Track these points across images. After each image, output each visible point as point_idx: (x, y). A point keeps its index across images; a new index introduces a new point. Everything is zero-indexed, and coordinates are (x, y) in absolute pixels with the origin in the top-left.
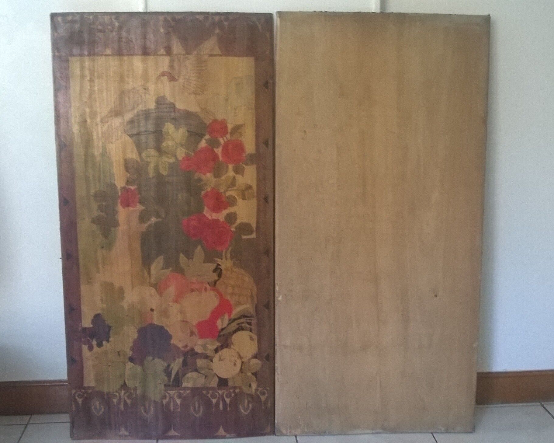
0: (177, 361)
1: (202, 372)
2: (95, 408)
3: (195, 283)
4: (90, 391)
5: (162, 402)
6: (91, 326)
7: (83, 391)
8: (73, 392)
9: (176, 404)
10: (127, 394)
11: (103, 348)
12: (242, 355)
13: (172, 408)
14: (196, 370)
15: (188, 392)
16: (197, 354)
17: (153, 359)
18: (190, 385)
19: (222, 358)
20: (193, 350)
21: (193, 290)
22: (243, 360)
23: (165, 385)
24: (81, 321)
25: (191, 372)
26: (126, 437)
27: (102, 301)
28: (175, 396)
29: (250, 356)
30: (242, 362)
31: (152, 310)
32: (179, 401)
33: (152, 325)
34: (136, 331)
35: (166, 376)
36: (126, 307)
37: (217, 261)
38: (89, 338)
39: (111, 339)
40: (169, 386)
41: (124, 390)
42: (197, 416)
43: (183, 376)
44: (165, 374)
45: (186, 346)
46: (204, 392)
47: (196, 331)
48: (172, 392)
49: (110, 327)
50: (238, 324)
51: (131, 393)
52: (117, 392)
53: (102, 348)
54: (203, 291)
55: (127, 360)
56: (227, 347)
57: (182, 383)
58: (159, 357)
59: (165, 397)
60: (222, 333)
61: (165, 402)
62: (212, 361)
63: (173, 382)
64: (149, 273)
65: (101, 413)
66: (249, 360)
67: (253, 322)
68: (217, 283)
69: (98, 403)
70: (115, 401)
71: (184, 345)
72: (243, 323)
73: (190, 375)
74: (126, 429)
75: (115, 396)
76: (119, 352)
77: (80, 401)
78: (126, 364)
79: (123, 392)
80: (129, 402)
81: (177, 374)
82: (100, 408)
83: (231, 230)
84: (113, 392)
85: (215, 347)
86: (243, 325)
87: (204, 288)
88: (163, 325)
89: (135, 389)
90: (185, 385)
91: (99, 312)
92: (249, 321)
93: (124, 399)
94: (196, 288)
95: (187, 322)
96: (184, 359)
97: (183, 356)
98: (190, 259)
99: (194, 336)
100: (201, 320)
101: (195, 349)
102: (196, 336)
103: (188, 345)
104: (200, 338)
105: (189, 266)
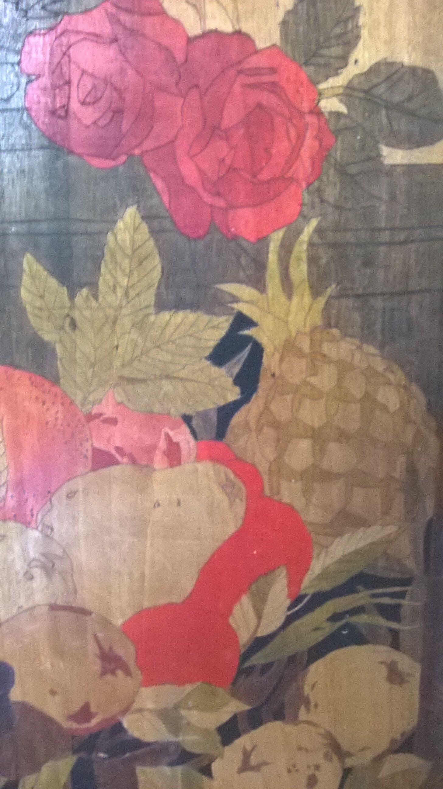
0: (46, 769)
3: (113, 422)
12: (345, 745)
16: (137, 744)
19: (253, 761)
20: (118, 728)
21: (103, 461)
22: (349, 762)
29: (384, 744)
30: (347, 772)
37: (236, 300)
45: (84, 714)
50: (335, 618)
54: (159, 461)
56: (279, 716)
60: (258, 659)
62: (207, 771)
66: (379, 759)
67: (405, 602)
68: (237, 419)
71: (76, 707)
72: (359, 610)
83: (317, 112)
85: (224, 716)
86: (361, 620)
87: (162, 444)
92: (386, 601)
94: (119, 450)
95: (83, 612)
96: (80, 761)
97: (75, 751)
98: (81, 286)
99: (120, 673)
100: (147, 604)
101: (125, 725)
102: (128, 673)
103: (93, 709)
104: (147, 683)
105: (73, 325)
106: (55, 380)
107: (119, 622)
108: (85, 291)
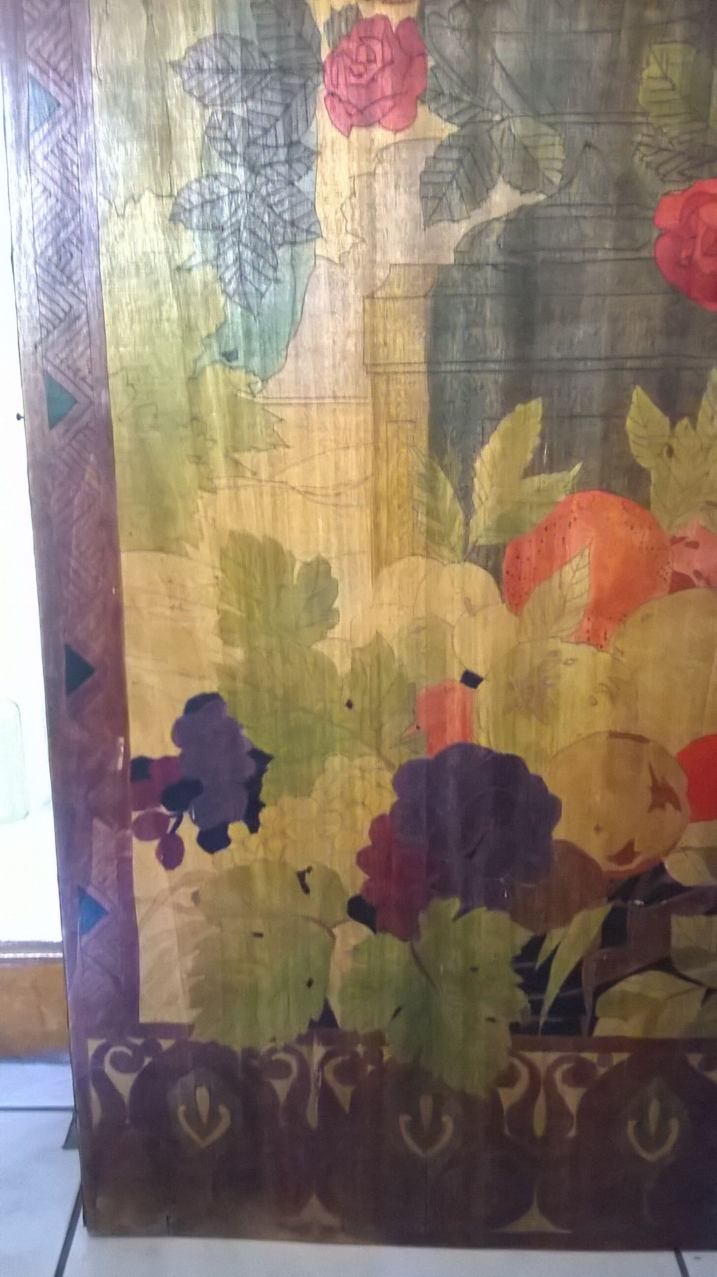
0: (577, 919)
1: (692, 973)
2: (193, 1115)
3: (695, 545)
4: (166, 1044)
5: (495, 1099)
6: (174, 751)
7: (138, 1041)
8: (93, 1045)
9: (556, 1108)
10: (339, 1060)
11: (227, 857)
13: (539, 1127)
14: (665, 965)
15: (618, 1058)
16: (677, 888)
17: (464, 911)
18: (632, 1028)
20: (660, 869)
21: (681, 583)
23: (515, 1028)
24: (124, 731)
25: (638, 972)
26: (326, 1235)
27: (224, 631)
28: (558, 1075)
31: (471, 680)
32: (572, 1097)
33: (468, 750)
34: (388, 777)
35: (522, 987)
36: (343, 666)
38: (163, 810)
39: (264, 815)
40: (532, 1029)
41: (326, 1041)
42: (650, 1157)
43: (600, 990)
44: (519, 979)
45: (627, 854)
46: (695, 1060)
47: (679, 783)
48: (542, 1059)
49: (262, 759)
51: (355, 1055)
52: (288, 1049)
53: (223, 853)
55: (340, 911)
57: (594, 1020)
58: (493, 902)
59: (508, 1079)
61: (509, 1097)
63: (551, 1012)
64: (464, 494)
65: (217, 1133)
69: (202, 1096)
70: (281, 1087)
71: (619, 846)
73: (631, 985)
74: (328, 1203)
75: (283, 1069)
76: (301, 876)
77: (124, 1083)
78: (336, 931)
79: (318, 1051)
80: (344, 1093)
81: (574, 979)
82: (214, 1115)
84: (273, 1051)
88: (519, 753)
89: (377, 1040)
90: (606, 1027)
91: (211, 686)
93: (324, 1082)
94: (698, 574)
95: (640, 739)
96: (614, 912)
97: (611, 899)
98: (681, 416)
99: (670, 807)
100: (706, 731)
101: (667, 866)
102: (678, 807)
103: (636, 849)
104: (694, 819)
105: (671, 452)
106: (646, 504)
107: (674, 749)
108: (685, 421)
